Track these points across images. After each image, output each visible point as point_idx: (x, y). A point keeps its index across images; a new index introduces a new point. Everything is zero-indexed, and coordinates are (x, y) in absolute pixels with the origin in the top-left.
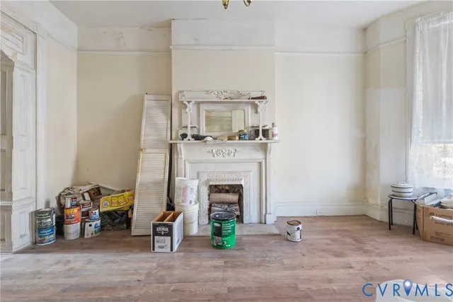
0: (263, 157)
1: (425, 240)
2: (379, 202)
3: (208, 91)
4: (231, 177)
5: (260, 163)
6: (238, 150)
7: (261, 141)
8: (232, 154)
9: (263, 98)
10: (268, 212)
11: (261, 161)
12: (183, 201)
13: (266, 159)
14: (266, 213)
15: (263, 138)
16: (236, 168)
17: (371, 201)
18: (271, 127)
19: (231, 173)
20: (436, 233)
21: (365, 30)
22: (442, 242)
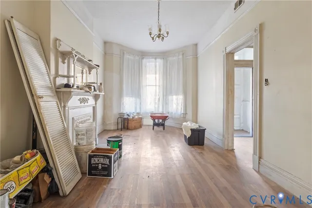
0: (95, 103)
2: (113, 122)
7: (98, 93)
11: (94, 106)
15: (98, 91)
17: (108, 123)
20: (135, 126)
21: (105, 43)
22: (135, 128)
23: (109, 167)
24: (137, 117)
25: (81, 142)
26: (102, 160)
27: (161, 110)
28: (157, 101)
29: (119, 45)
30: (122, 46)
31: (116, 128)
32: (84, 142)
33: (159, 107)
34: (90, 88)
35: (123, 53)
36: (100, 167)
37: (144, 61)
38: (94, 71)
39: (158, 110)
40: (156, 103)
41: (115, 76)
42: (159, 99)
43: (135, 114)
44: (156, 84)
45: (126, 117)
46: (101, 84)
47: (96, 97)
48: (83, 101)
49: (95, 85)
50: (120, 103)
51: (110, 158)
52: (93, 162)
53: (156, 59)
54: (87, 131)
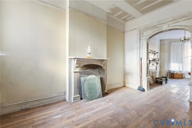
17: (162, 74)
20: (178, 77)
23: (162, 82)
25: (153, 75)
26: (160, 80)
30: (170, 39)
32: (154, 75)
34: (155, 60)
35: (171, 43)
36: (159, 81)
38: (156, 55)
41: (166, 55)
43: (178, 72)
45: (172, 72)
46: (159, 59)
47: (157, 63)
48: (153, 64)
49: (157, 59)
50: (169, 66)
51: (162, 80)
52: (157, 80)
54: (155, 72)
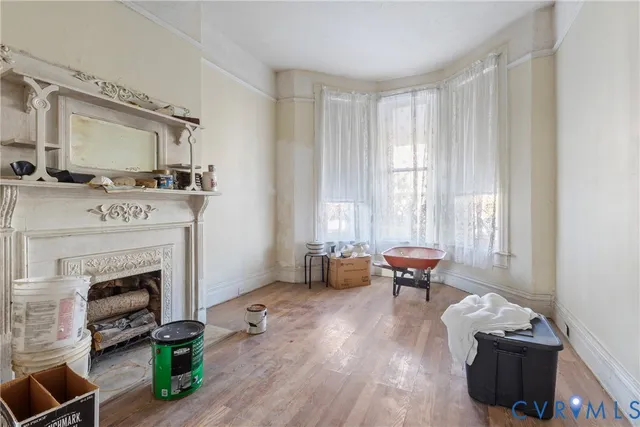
0: (192, 218)
1: (337, 288)
2: (293, 263)
3: (79, 73)
4: (137, 259)
5: (187, 230)
6: (152, 205)
7: (193, 193)
8: (143, 214)
9: (196, 121)
10: (199, 307)
11: (188, 225)
12: (61, 336)
13: (196, 221)
14: (197, 310)
15: (196, 188)
16: (148, 240)
17: (284, 264)
18: (207, 170)
19: (139, 251)
20: (345, 280)
21: (277, 73)
22: (348, 286)
24: (355, 255)
27: (430, 240)
28: (418, 213)
29: (306, 71)
30: (315, 73)
31: (301, 279)
33: (423, 230)
35: (322, 91)
37: (383, 104)
39: (423, 239)
40: (414, 218)
42: (424, 209)
43: (351, 247)
44: (415, 164)
45: (323, 253)
50: (313, 218)
53: (414, 92)
